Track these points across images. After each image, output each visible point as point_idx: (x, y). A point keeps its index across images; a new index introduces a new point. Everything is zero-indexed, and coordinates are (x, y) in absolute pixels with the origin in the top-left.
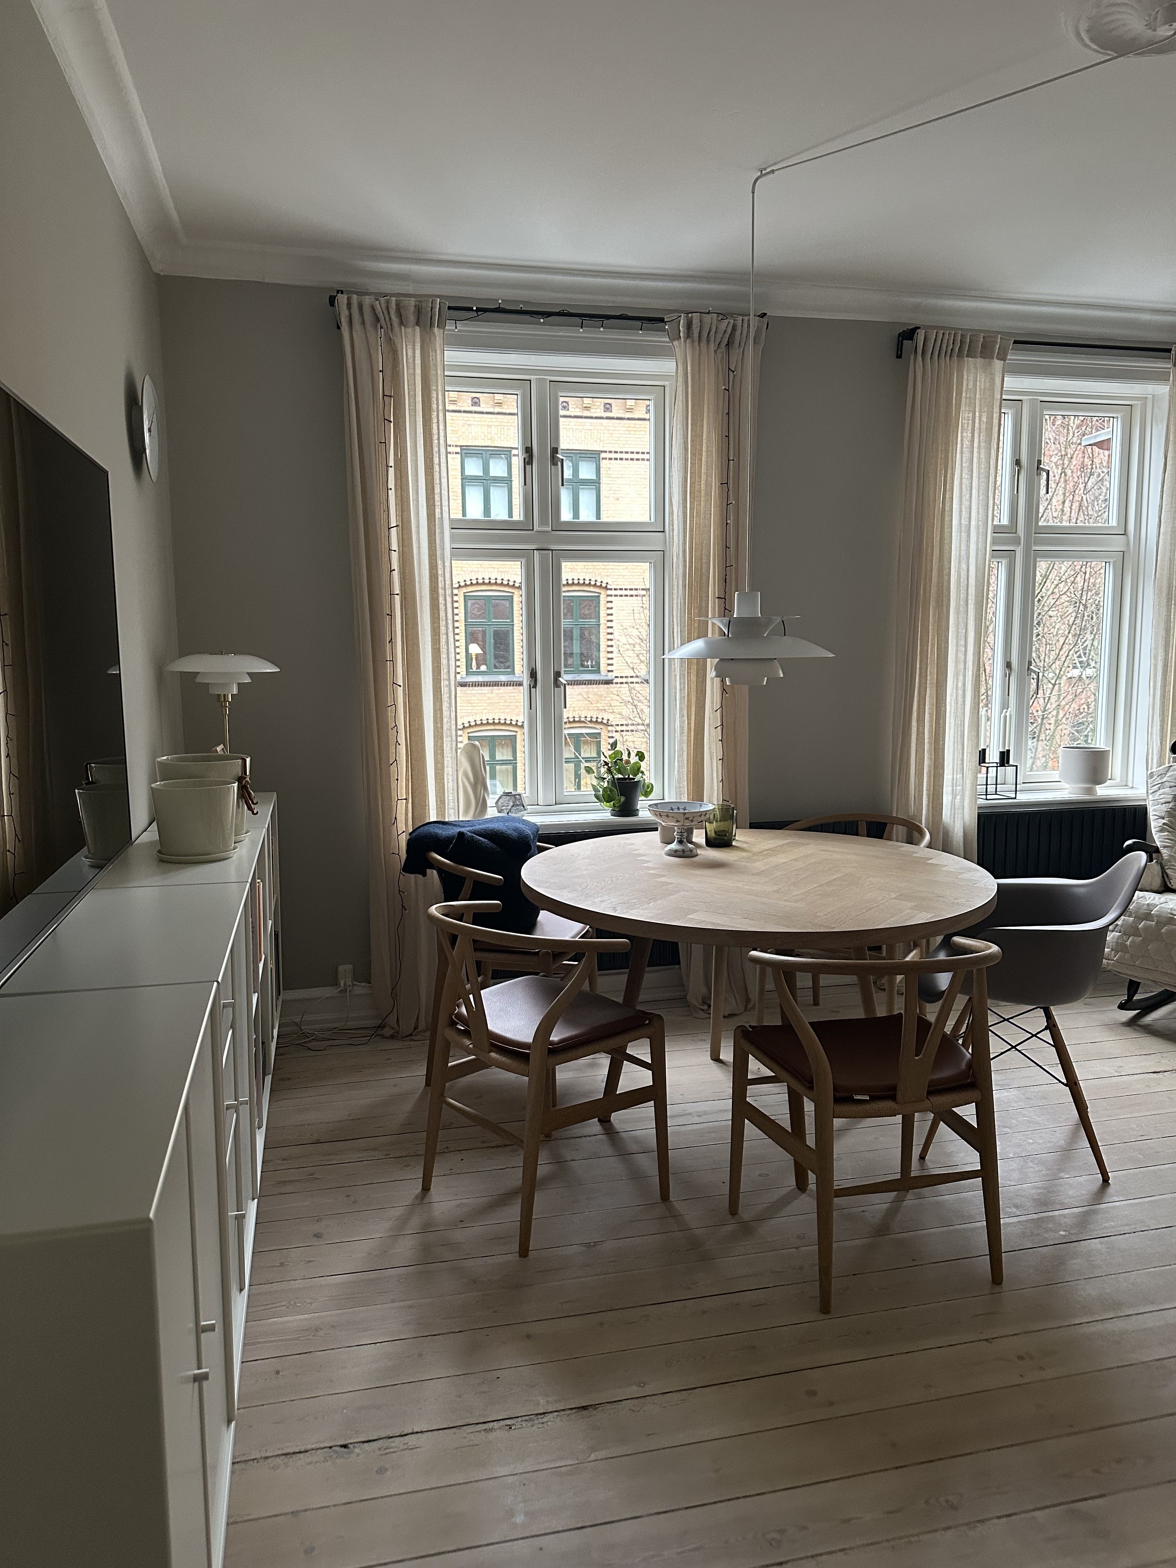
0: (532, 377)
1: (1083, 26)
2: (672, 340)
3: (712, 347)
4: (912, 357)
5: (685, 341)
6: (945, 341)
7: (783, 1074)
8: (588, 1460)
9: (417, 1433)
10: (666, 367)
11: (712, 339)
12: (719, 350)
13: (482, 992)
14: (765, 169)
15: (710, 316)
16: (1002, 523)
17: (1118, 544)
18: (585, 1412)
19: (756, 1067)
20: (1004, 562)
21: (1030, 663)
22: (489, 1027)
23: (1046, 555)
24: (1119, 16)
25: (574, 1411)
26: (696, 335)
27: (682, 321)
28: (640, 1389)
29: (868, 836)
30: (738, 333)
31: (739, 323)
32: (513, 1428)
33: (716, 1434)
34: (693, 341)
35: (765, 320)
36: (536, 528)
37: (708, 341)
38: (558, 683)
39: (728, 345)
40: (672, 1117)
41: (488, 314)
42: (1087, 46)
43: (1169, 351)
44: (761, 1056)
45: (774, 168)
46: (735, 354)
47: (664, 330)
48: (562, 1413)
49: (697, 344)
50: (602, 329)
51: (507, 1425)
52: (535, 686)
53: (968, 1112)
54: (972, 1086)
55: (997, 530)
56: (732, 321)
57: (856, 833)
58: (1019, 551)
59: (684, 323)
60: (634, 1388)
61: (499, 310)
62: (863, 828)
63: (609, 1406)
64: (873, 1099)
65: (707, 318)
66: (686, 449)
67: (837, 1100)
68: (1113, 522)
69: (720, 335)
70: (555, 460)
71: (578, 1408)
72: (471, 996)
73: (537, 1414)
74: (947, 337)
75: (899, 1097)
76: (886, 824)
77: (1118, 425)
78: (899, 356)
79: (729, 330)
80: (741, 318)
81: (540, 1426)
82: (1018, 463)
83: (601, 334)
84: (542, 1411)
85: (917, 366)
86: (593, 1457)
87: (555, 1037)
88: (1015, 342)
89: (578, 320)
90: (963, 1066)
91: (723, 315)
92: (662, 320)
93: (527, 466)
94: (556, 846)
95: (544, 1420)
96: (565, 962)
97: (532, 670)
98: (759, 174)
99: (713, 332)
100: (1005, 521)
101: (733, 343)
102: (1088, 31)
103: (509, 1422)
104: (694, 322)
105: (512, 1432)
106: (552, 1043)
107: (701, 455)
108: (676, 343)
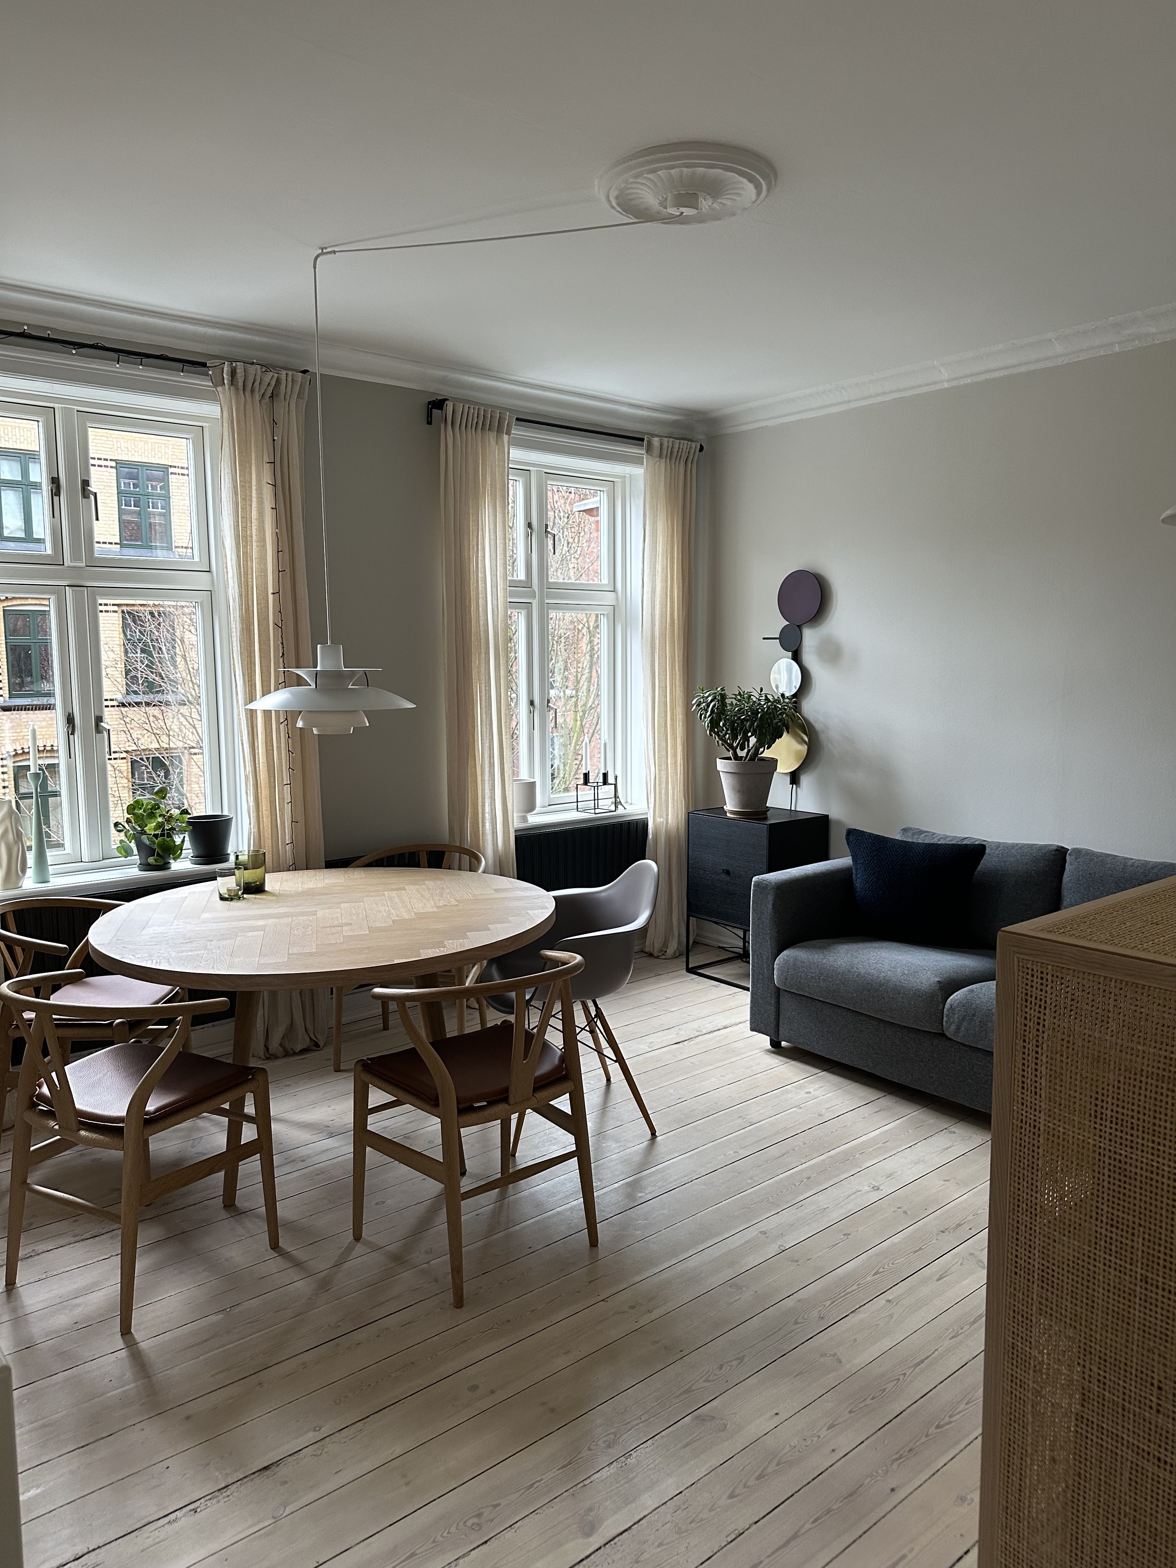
0: (56, 406)
1: (613, 193)
2: (215, 386)
3: (257, 397)
4: (443, 426)
5: (229, 389)
6: (471, 415)
7: (403, 1096)
8: (285, 1515)
9: (94, 1550)
10: (211, 410)
11: (257, 389)
12: (263, 401)
13: (66, 1068)
14: (326, 248)
15: (254, 367)
16: (519, 578)
17: (609, 599)
18: (267, 1473)
19: (377, 1097)
20: (524, 612)
21: (549, 701)
22: (77, 1106)
23: (557, 607)
24: (639, 191)
25: (257, 1474)
26: (241, 384)
27: (225, 369)
28: (317, 1433)
29: (429, 867)
30: (283, 387)
31: (283, 377)
32: (198, 1510)
33: (398, 1451)
34: (237, 389)
35: (308, 376)
36: (67, 562)
37: (252, 391)
38: (100, 728)
39: (272, 397)
40: (278, 1167)
41: (12, 338)
42: (613, 208)
43: (642, 440)
44: (380, 1084)
45: (336, 249)
46: (280, 408)
47: (208, 375)
48: (245, 1480)
49: (242, 393)
50: (141, 367)
51: (191, 1511)
52: (73, 734)
53: (563, 1103)
54: (565, 1078)
55: (514, 584)
56: (276, 375)
57: (417, 865)
58: (535, 603)
59: (228, 371)
60: (311, 1434)
61: (23, 335)
62: (424, 858)
63: (290, 1459)
64: (491, 1104)
65: (252, 369)
66: (236, 494)
67: (461, 1112)
68: (605, 581)
69: (264, 387)
70: (86, 493)
71: (260, 1470)
72: (54, 1074)
73: (219, 1490)
74: (472, 411)
75: (512, 1100)
76: (444, 853)
77: (604, 497)
78: (429, 423)
79: (273, 383)
80: (284, 372)
81: (226, 1499)
82: (530, 525)
83: (140, 371)
84: (223, 1485)
85: (448, 437)
86: (288, 1511)
87: (151, 1107)
88: (517, 419)
89: (115, 355)
90: (556, 1061)
91: (267, 367)
92: (204, 365)
93: (55, 498)
94: (128, 901)
95: (228, 1493)
96: (150, 1027)
97: (69, 715)
98: (320, 251)
99: (257, 383)
100: (522, 576)
101: (277, 395)
102: (617, 198)
103: (192, 1507)
104: (238, 371)
105: (197, 1515)
106: (147, 1113)
107: (251, 500)
108: (219, 389)
